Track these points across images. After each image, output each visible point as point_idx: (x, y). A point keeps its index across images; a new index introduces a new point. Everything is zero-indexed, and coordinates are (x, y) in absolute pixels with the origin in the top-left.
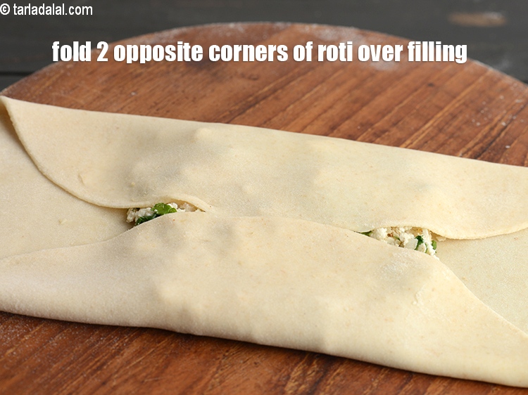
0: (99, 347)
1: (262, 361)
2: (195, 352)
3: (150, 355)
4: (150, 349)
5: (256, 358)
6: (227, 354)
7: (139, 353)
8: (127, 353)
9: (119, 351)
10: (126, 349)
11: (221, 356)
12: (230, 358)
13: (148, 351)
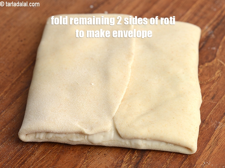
0: (23, 151)
1: (108, 153)
2: (73, 150)
3: (49, 153)
4: (49, 150)
5: (105, 151)
6: (89, 150)
7: (43, 153)
8: (37, 153)
9: (33, 153)
10: (36, 152)
11: (86, 152)
12: (91, 153)
13: (48, 151)
